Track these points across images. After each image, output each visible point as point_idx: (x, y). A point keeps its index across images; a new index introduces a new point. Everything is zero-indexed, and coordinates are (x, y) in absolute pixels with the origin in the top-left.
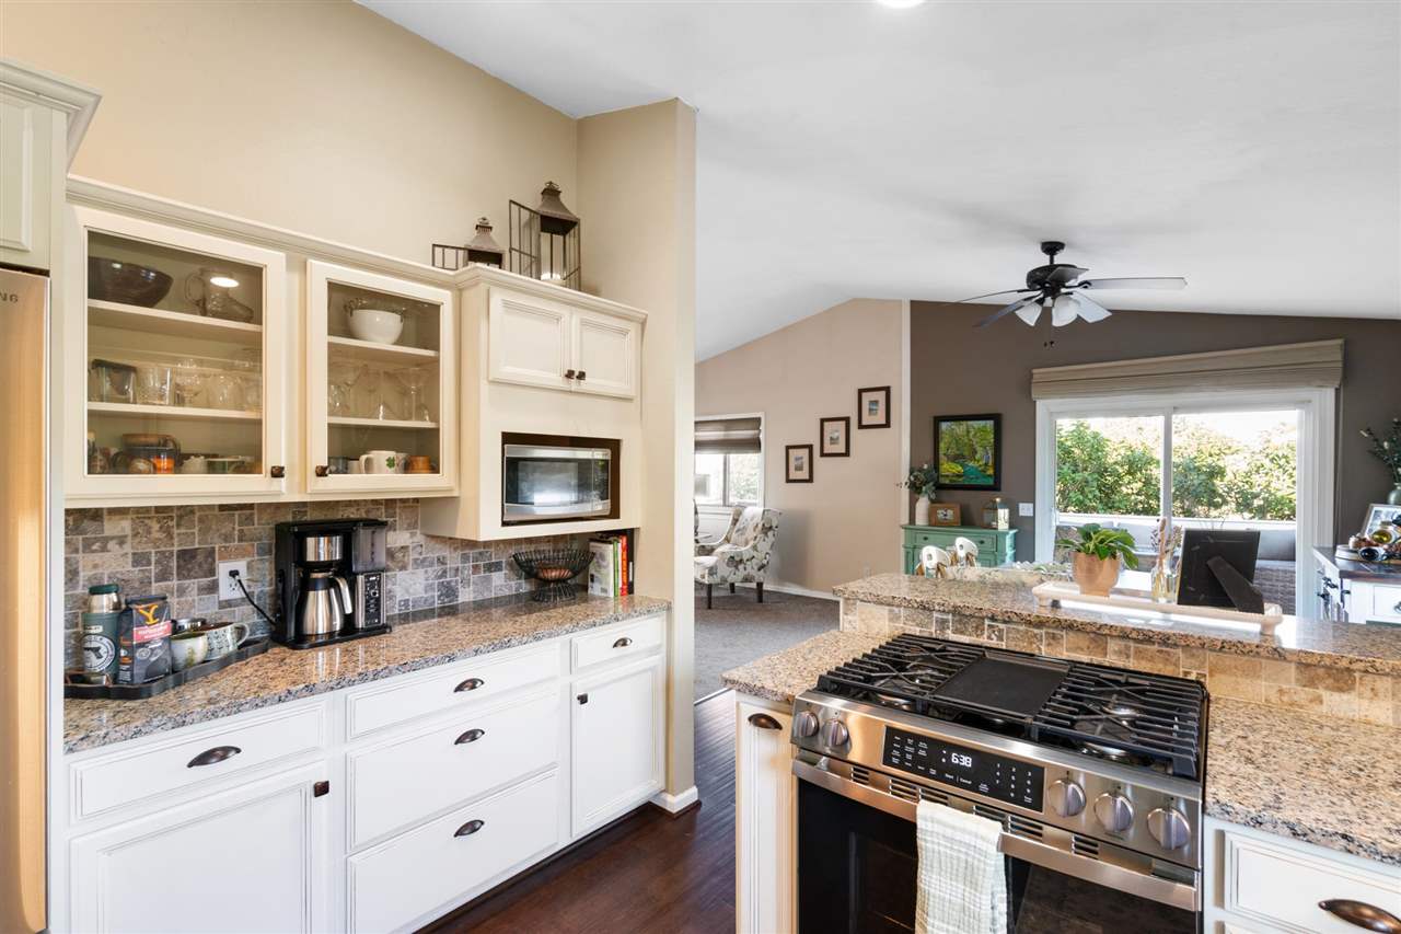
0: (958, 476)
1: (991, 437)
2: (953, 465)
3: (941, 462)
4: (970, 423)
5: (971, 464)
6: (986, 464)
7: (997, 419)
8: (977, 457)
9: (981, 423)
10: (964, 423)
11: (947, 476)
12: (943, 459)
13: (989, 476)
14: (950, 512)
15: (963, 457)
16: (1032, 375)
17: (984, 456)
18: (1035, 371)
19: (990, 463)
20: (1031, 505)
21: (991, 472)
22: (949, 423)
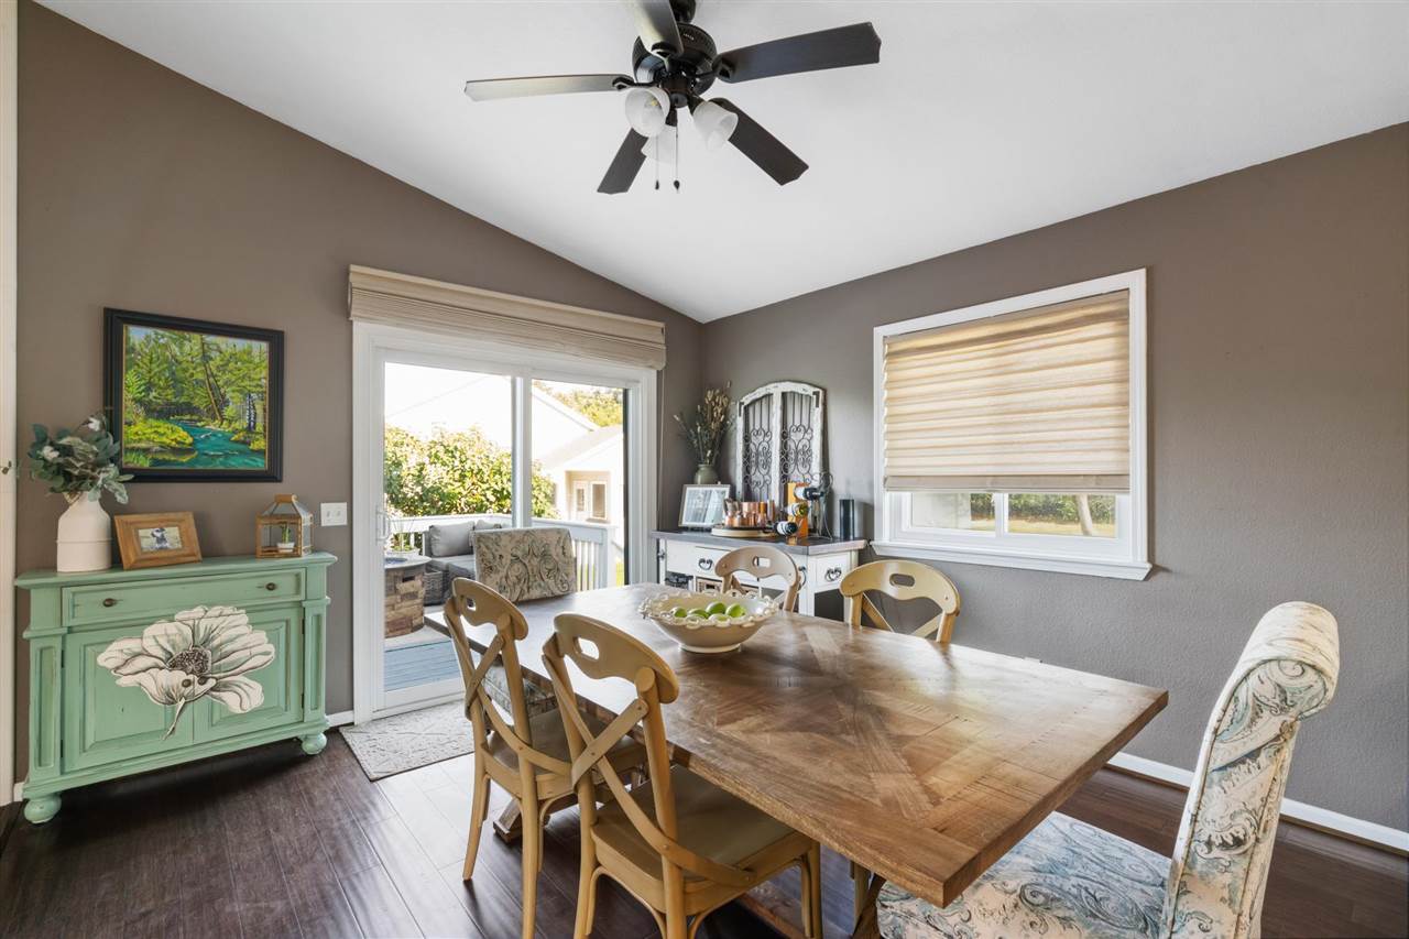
0: (175, 451)
1: (262, 374)
2: (163, 427)
3: (126, 416)
4: (210, 339)
5: (213, 426)
6: (250, 429)
7: (275, 340)
8: (229, 412)
9: (241, 344)
10: (196, 338)
11: (146, 451)
12: (129, 409)
13: (260, 452)
14: (172, 533)
15: (189, 408)
16: (347, 273)
17: (241, 413)
18: (353, 268)
19: (259, 428)
20: (344, 506)
21: (260, 443)
22: (150, 331)
